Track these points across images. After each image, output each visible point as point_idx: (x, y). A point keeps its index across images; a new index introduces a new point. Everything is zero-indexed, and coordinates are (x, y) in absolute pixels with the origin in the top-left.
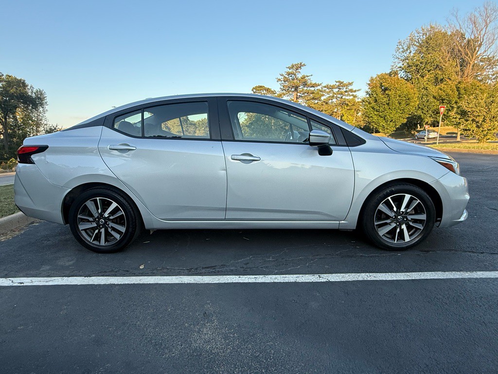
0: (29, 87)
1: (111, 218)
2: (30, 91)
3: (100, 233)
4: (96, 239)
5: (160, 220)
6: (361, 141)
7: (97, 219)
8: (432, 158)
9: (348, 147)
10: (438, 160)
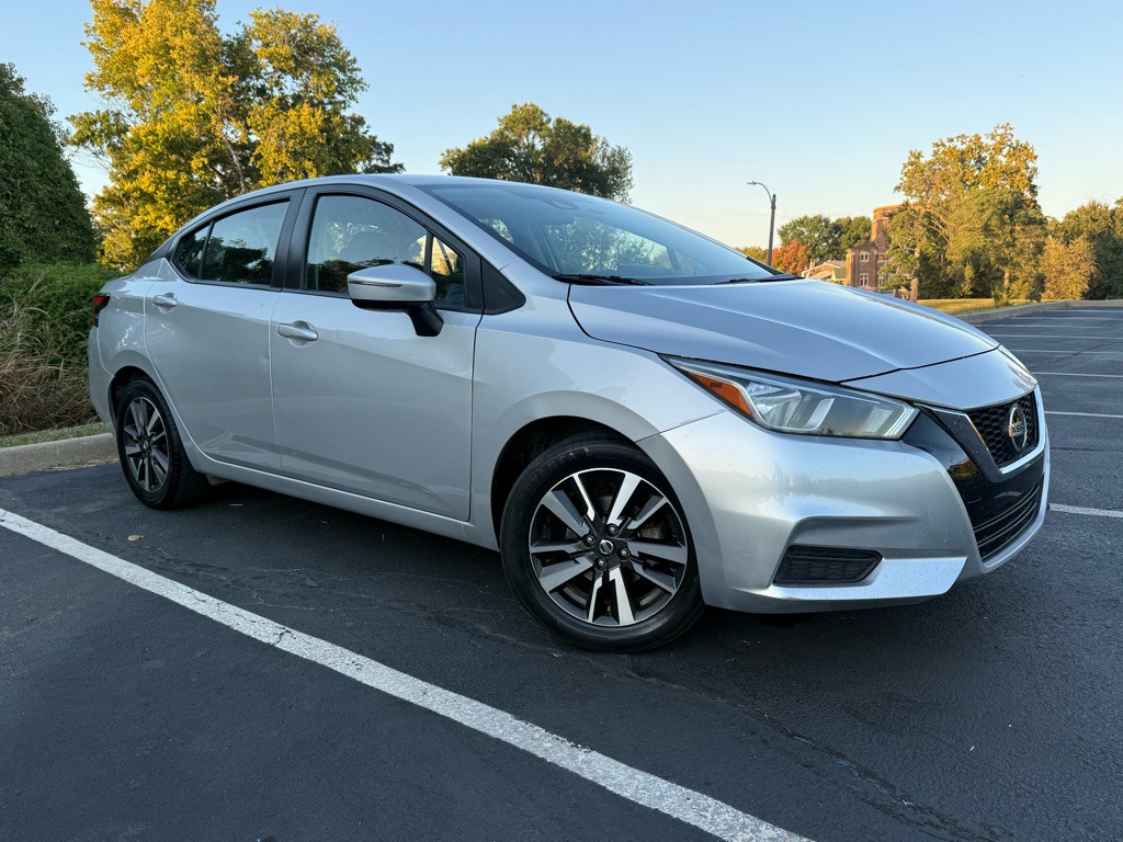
1: (154, 439)
2: (601, 153)
3: (143, 465)
4: (142, 477)
5: (204, 453)
6: (515, 299)
7: (141, 439)
8: (672, 361)
9: (483, 314)
10: (695, 369)
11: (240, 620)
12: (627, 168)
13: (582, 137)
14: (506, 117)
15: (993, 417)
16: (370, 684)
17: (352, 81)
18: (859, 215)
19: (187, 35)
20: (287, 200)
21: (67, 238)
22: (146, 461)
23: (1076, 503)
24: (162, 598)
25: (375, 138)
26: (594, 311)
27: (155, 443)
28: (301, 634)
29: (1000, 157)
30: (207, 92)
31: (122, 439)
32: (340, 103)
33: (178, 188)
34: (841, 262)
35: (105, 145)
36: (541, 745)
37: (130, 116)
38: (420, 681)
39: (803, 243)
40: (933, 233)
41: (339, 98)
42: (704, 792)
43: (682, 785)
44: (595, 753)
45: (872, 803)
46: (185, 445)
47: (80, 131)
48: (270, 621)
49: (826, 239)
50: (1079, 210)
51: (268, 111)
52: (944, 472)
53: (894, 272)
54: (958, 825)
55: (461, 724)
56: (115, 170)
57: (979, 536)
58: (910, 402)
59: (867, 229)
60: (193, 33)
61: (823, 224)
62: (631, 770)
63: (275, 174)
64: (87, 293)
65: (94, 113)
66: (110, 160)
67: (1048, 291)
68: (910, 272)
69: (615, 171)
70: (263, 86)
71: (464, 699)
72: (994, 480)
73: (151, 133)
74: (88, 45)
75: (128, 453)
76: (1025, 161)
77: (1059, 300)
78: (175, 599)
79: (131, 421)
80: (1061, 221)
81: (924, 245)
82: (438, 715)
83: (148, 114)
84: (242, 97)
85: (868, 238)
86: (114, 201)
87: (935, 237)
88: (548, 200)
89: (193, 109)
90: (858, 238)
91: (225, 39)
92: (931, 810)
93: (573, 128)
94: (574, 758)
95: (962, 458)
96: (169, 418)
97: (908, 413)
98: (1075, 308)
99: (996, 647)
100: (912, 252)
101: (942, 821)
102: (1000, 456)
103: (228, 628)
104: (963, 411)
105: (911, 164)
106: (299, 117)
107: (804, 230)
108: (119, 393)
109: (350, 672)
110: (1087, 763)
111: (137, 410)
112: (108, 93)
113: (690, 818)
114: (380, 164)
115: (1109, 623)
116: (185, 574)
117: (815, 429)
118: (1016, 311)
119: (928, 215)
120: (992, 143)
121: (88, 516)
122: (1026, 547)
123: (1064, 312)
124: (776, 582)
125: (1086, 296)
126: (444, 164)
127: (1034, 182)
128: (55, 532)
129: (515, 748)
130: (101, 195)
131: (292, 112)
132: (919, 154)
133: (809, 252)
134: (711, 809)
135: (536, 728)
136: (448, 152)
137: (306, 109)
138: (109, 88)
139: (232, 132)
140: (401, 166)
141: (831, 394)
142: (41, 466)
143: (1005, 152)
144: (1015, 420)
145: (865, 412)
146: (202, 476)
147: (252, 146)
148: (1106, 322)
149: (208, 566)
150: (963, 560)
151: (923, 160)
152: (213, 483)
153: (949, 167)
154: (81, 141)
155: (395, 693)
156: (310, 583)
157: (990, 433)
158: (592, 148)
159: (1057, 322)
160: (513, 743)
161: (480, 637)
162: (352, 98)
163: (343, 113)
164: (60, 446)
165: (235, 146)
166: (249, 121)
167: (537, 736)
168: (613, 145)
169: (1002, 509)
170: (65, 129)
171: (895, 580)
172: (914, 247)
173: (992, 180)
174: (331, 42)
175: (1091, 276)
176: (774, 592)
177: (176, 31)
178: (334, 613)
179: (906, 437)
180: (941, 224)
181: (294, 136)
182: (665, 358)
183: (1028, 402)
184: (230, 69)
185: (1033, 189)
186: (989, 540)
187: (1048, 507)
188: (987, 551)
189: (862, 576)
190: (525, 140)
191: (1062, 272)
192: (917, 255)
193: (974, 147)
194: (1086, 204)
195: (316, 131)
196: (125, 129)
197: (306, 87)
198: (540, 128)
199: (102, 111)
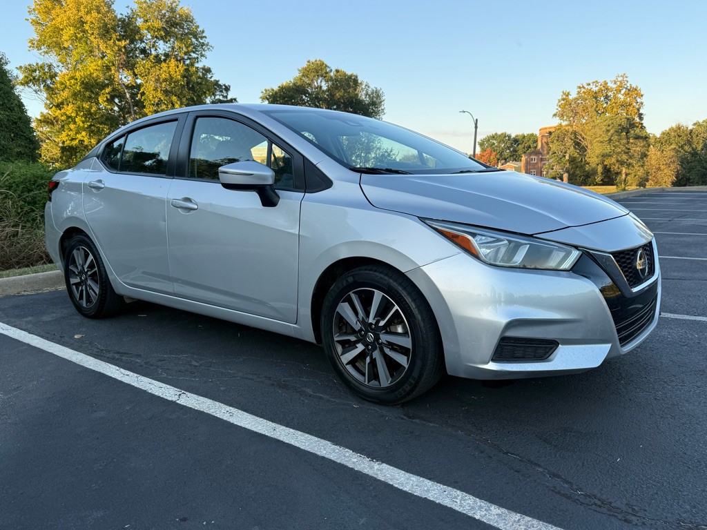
0: (363, 87)
1: (89, 273)
2: (364, 92)
3: (82, 290)
4: (81, 298)
5: (123, 283)
6: (326, 183)
7: (81, 273)
8: (427, 222)
9: (305, 192)
10: (440, 226)
11: (152, 387)
12: (381, 102)
13: (352, 82)
14: (303, 69)
15: (627, 257)
16: (239, 424)
17: (203, 44)
18: (530, 132)
19: (94, 14)
20: (176, 120)
21: (19, 146)
22: (84, 288)
23: (675, 312)
24: (100, 373)
25: (218, 81)
26: (376, 190)
27: (90, 276)
28: (193, 395)
29: (620, 96)
30: (108, 51)
31: (68, 274)
32: (195, 58)
33: (91, 114)
34: (518, 163)
35: (42, 86)
36: (350, 460)
37: (58, 66)
38: (271, 423)
39: (494, 151)
40: (577, 144)
41: (194, 55)
42: (454, 487)
43: (440, 483)
44: (384, 465)
45: (559, 493)
46: (110, 277)
47: (26, 77)
48: (171, 387)
49: (509, 148)
50: (670, 130)
51: (148, 65)
52: (597, 291)
53: (552, 169)
54: (613, 505)
55: (299, 448)
56: (48, 102)
57: (619, 331)
58: (576, 247)
59: (536, 142)
60: (99, 13)
61: (507, 138)
62: (407, 475)
63: (153, 105)
64: (36, 181)
65: (35, 65)
66: (45, 95)
67: (650, 181)
68: (563, 169)
69: (373, 104)
70: (145, 48)
71: (300, 433)
72: (628, 296)
73: (73, 78)
74: (31, 21)
75: (72, 282)
76: (635, 98)
77: (657, 187)
78: (109, 374)
79: (74, 262)
80: (658, 136)
81: (572, 151)
82: (284, 443)
83: (70, 66)
84: (131, 55)
85: (536, 147)
86: (48, 122)
87: (579, 146)
88: (344, 120)
89: (100, 62)
90: (529, 147)
91: (119, 16)
92: (595, 496)
93: (347, 75)
94: (372, 468)
95: (608, 282)
96: (99, 260)
97: (575, 254)
98: (668, 192)
99: (630, 400)
100: (564, 156)
101: (602, 503)
102: (631, 281)
103: (145, 392)
104: (609, 253)
105: (563, 99)
106: (168, 67)
107: (495, 142)
108: (66, 244)
109: (226, 417)
110: (689, 468)
111: (78, 255)
112: (44, 52)
113: (447, 502)
114: (221, 98)
115: (699, 384)
116: (113, 359)
117: (517, 264)
118: (631, 193)
119: (575, 133)
120: (614, 86)
121: (47, 323)
122: (647, 338)
123: (662, 194)
124: (494, 360)
125: (674, 184)
126: (263, 98)
127: (641, 111)
128: (26, 333)
129: (334, 462)
130: (39, 118)
131: (163, 64)
132: (568, 93)
133: (498, 156)
134: (459, 498)
135: (347, 450)
136: (266, 90)
137: (173, 62)
138: (44, 48)
139: (125, 77)
140: (235, 99)
141: (527, 242)
142: (12, 292)
143: (623, 92)
144: (640, 259)
145: (548, 253)
146: (121, 297)
147: (139, 87)
148: (688, 200)
149: (128, 354)
150: (609, 346)
151: (571, 97)
152: (127, 301)
153: (587, 101)
154: (26, 83)
155: (255, 430)
156: (194, 363)
157: (626, 267)
158: (359, 89)
159: (657, 200)
160: (333, 459)
161: (306, 395)
162: (202, 56)
163: (196, 65)
164: (25, 279)
165: (127, 87)
166: (136, 71)
167: (347, 454)
168: (372, 87)
169: (632, 315)
170: (15, 75)
171: (567, 359)
172: (565, 153)
173: (615, 110)
174: (188, 19)
175: (678, 171)
176: (492, 366)
177: (88, 11)
178: (212, 382)
179: (574, 269)
180: (583, 138)
181: (165, 80)
182: (423, 220)
183: (648, 247)
184: (123, 36)
185: (640, 116)
186: (625, 333)
187: (660, 314)
188: (624, 340)
189: (546, 356)
190: (316, 84)
191: (659, 169)
192: (567, 158)
193: (603, 89)
194: (674, 126)
195: (179, 77)
196: (56, 75)
197: (173, 48)
198: (325, 76)
199: (40, 63)
